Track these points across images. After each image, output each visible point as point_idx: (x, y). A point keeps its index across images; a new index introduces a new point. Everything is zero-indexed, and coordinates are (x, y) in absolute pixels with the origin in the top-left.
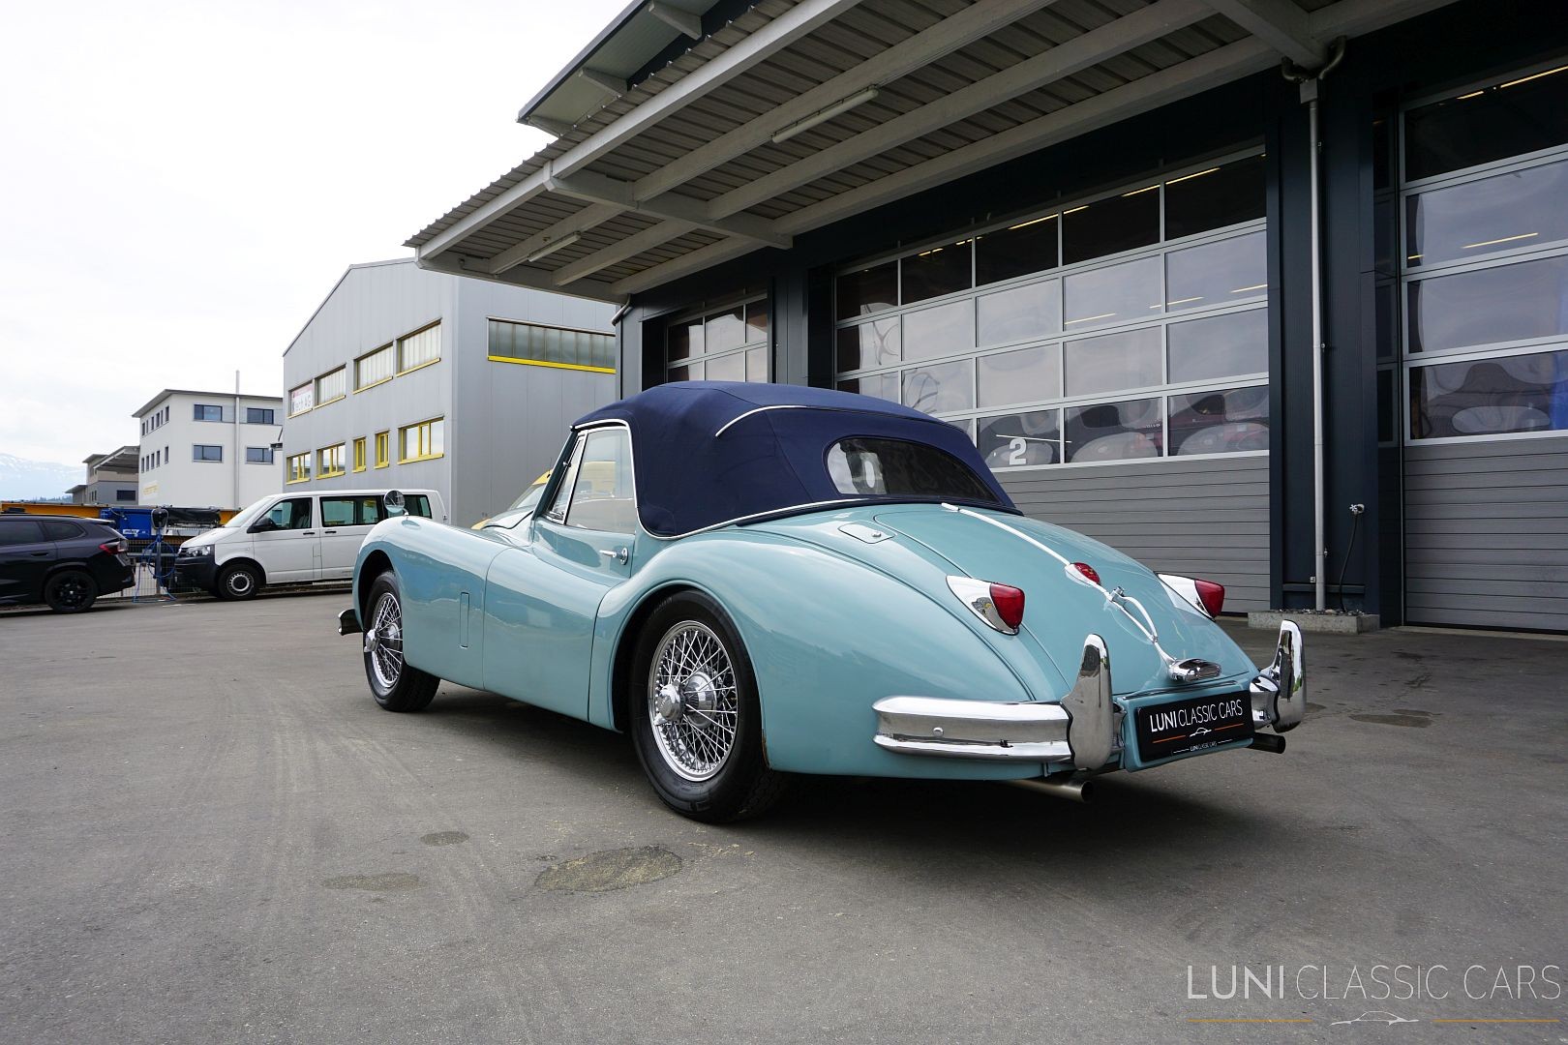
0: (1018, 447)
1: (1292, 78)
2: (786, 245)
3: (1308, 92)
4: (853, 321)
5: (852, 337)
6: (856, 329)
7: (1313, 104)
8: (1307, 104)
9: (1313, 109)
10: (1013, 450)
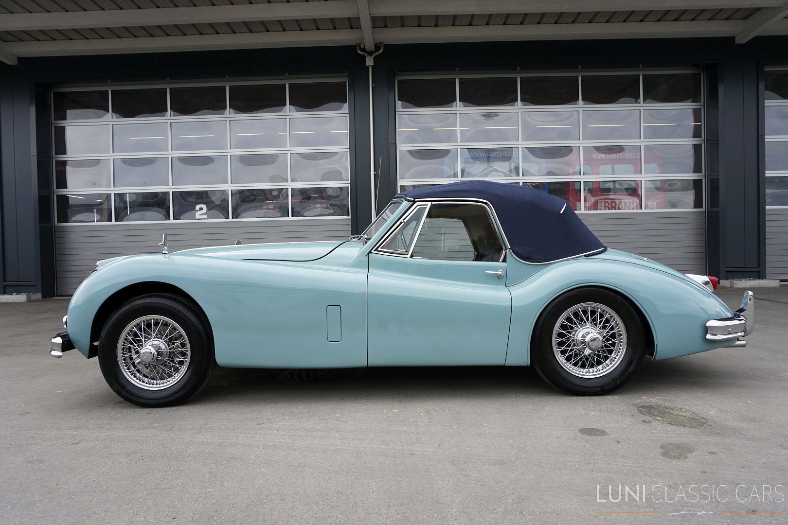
0: (201, 209)
1: (362, 53)
2: (12, 62)
3: (369, 62)
4: (62, 123)
5: (61, 133)
6: (63, 128)
7: (370, 67)
8: (368, 66)
9: (370, 69)
10: (198, 211)
